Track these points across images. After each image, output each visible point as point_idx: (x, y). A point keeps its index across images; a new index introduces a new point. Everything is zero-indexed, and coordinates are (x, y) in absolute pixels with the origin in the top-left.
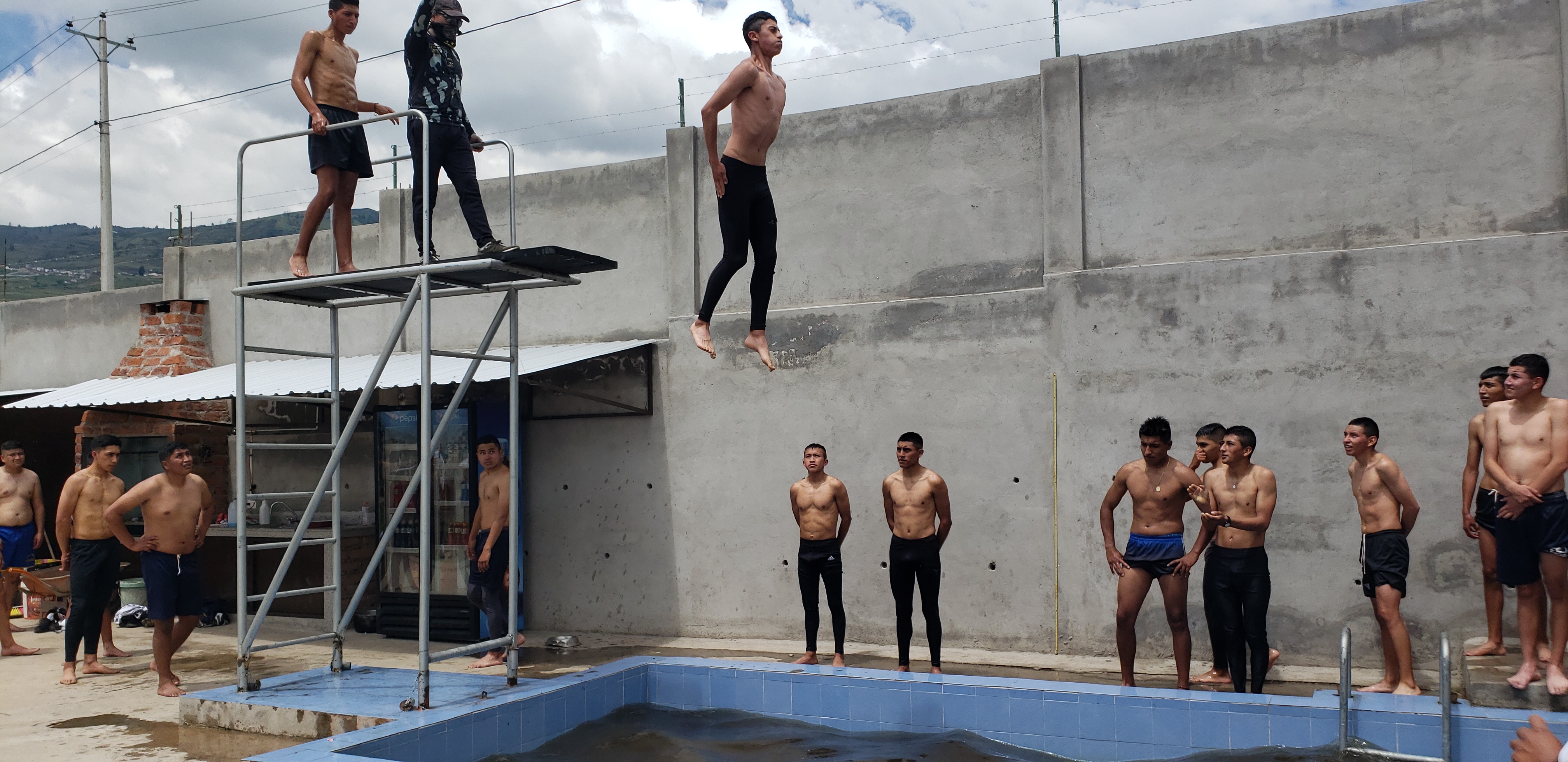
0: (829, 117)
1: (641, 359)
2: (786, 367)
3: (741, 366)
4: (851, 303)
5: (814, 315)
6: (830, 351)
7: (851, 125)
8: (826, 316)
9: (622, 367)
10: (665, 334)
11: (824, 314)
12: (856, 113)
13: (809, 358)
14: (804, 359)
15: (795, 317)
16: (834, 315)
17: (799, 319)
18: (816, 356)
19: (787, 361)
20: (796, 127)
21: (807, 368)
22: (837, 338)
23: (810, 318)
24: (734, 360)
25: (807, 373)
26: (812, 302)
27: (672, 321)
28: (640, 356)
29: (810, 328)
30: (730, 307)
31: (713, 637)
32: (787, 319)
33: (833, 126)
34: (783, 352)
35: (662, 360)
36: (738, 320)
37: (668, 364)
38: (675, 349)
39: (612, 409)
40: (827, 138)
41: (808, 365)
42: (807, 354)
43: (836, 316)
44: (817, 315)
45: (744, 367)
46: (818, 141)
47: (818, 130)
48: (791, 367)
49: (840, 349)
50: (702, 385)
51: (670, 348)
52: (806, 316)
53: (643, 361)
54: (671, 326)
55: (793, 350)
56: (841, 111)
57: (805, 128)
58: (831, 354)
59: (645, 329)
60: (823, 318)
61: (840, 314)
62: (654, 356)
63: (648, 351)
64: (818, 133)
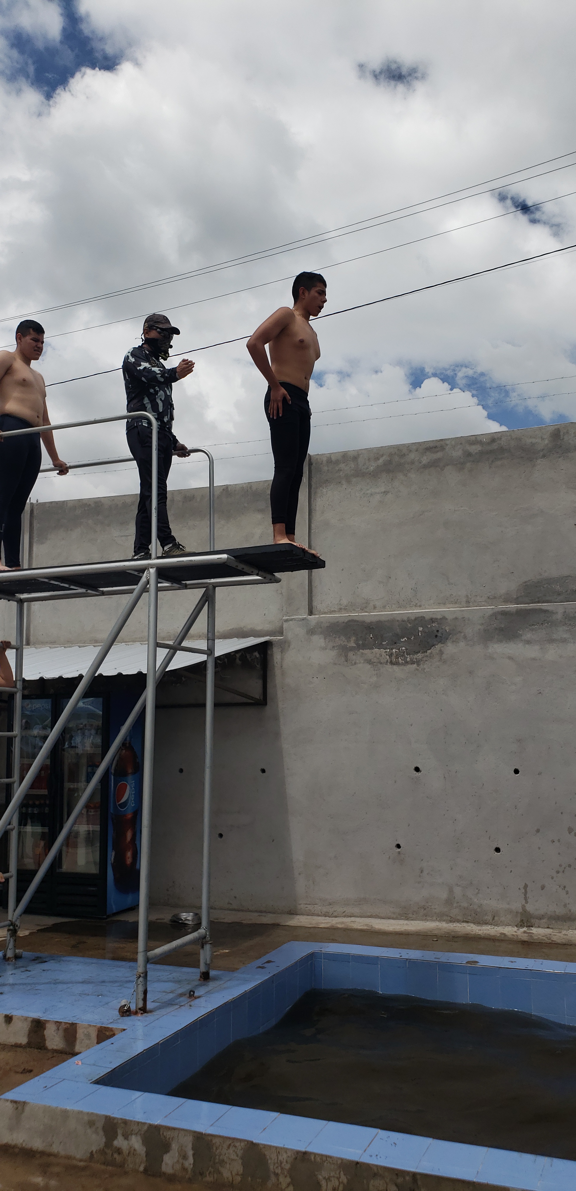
0: (436, 447)
1: (256, 654)
2: (397, 664)
3: (353, 662)
4: (458, 607)
5: (424, 617)
6: (440, 650)
7: (457, 453)
8: (437, 619)
9: (238, 662)
10: (280, 632)
11: (434, 616)
12: (461, 444)
13: (420, 656)
14: (415, 656)
15: (406, 619)
16: (444, 618)
17: (409, 620)
18: (425, 654)
19: (398, 658)
20: (404, 455)
21: (418, 665)
22: (447, 639)
23: (420, 620)
24: (346, 656)
25: (417, 670)
26: (420, 606)
27: (287, 621)
28: (256, 651)
29: (421, 629)
30: (341, 609)
31: (326, 915)
32: (398, 621)
33: (439, 455)
34: (394, 650)
35: (276, 656)
36: (349, 621)
37: (282, 659)
38: (289, 646)
39: (245, 700)
40: (434, 464)
41: (418, 662)
42: (417, 653)
43: (447, 619)
44: (427, 617)
45: (355, 663)
46: (425, 467)
47: (425, 458)
48: (402, 664)
49: (450, 649)
50: (315, 679)
51: (285, 645)
52: (416, 619)
53: (258, 656)
54: (285, 625)
55: (403, 648)
56: (448, 442)
57: (412, 456)
58: (441, 653)
59: (259, 628)
60: (432, 620)
61: (450, 617)
62: (269, 652)
63: (264, 648)
64: (425, 460)
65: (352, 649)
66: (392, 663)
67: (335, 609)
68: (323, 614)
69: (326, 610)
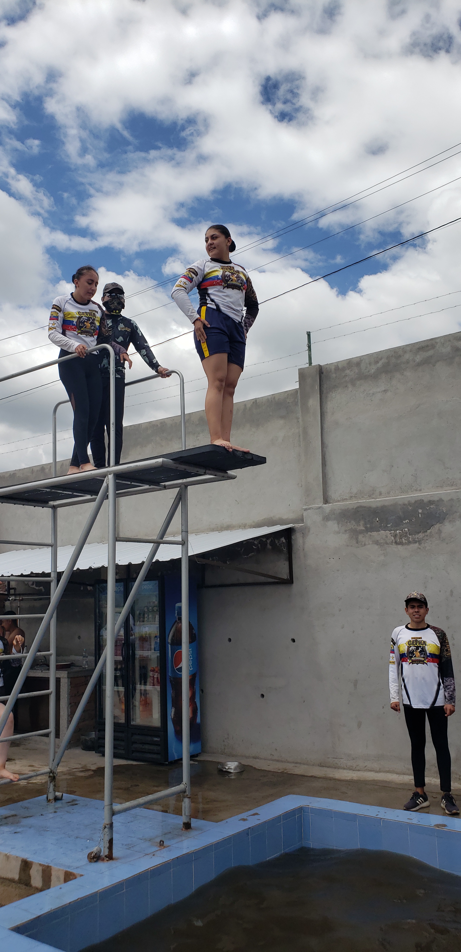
0: (427, 346)
1: (283, 540)
2: (401, 543)
3: (363, 544)
4: (455, 489)
5: (423, 500)
7: (447, 349)
8: (434, 501)
9: (269, 546)
10: (302, 520)
11: (432, 499)
12: (450, 341)
13: (421, 535)
14: (417, 536)
15: (406, 502)
16: (441, 500)
17: (410, 504)
18: (426, 534)
19: (401, 539)
20: (400, 356)
21: (420, 544)
22: (444, 519)
23: (420, 503)
24: (357, 539)
25: (420, 548)
26: (420, 490)
27: (306, 510)
28: (282, 537)
29: (420, 511)
30: (351, 497)
31: (351, 769)
32: (400, 505)
33: (431, 353)
34: (398, 531)
35: (298, 540)
36: (358, 507)
37: (304, 543)
38: (309, 531)
39: (262, 579)
40: (426, 362)
41: (419, 542)
42: (419, 533)
43: (443, 501)
44: (426, 500)
45: (365, 545)
46: (419, 365)
47: (418, 357)
48: (406, 544)
49: (447, 528)
50: (332, 559)
51: (305, 531)
52: (416, 502)
53: (284, 541)
54: (305, 514)
55: (406, 529)
56: (438, 341)
57: (407, 356)
58: (440, 531)
59: (285, 517)
60: (431, 502)
61: (446, 499)
62: (293, 537)
63: (288, 533)
64: (418, 359)
65: (361, 532)
66: (396, 543)
67: (346, 497)
68: (336, 502)
69: (339, 499)
